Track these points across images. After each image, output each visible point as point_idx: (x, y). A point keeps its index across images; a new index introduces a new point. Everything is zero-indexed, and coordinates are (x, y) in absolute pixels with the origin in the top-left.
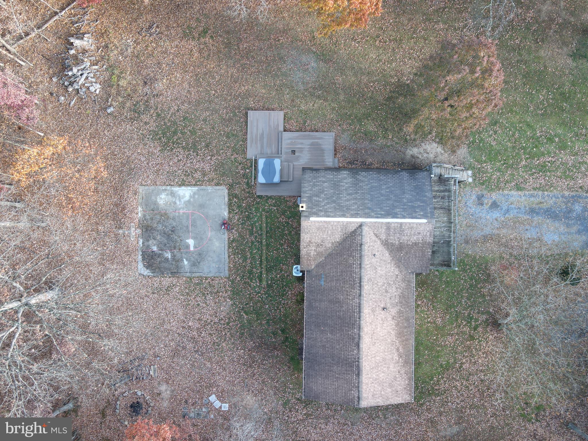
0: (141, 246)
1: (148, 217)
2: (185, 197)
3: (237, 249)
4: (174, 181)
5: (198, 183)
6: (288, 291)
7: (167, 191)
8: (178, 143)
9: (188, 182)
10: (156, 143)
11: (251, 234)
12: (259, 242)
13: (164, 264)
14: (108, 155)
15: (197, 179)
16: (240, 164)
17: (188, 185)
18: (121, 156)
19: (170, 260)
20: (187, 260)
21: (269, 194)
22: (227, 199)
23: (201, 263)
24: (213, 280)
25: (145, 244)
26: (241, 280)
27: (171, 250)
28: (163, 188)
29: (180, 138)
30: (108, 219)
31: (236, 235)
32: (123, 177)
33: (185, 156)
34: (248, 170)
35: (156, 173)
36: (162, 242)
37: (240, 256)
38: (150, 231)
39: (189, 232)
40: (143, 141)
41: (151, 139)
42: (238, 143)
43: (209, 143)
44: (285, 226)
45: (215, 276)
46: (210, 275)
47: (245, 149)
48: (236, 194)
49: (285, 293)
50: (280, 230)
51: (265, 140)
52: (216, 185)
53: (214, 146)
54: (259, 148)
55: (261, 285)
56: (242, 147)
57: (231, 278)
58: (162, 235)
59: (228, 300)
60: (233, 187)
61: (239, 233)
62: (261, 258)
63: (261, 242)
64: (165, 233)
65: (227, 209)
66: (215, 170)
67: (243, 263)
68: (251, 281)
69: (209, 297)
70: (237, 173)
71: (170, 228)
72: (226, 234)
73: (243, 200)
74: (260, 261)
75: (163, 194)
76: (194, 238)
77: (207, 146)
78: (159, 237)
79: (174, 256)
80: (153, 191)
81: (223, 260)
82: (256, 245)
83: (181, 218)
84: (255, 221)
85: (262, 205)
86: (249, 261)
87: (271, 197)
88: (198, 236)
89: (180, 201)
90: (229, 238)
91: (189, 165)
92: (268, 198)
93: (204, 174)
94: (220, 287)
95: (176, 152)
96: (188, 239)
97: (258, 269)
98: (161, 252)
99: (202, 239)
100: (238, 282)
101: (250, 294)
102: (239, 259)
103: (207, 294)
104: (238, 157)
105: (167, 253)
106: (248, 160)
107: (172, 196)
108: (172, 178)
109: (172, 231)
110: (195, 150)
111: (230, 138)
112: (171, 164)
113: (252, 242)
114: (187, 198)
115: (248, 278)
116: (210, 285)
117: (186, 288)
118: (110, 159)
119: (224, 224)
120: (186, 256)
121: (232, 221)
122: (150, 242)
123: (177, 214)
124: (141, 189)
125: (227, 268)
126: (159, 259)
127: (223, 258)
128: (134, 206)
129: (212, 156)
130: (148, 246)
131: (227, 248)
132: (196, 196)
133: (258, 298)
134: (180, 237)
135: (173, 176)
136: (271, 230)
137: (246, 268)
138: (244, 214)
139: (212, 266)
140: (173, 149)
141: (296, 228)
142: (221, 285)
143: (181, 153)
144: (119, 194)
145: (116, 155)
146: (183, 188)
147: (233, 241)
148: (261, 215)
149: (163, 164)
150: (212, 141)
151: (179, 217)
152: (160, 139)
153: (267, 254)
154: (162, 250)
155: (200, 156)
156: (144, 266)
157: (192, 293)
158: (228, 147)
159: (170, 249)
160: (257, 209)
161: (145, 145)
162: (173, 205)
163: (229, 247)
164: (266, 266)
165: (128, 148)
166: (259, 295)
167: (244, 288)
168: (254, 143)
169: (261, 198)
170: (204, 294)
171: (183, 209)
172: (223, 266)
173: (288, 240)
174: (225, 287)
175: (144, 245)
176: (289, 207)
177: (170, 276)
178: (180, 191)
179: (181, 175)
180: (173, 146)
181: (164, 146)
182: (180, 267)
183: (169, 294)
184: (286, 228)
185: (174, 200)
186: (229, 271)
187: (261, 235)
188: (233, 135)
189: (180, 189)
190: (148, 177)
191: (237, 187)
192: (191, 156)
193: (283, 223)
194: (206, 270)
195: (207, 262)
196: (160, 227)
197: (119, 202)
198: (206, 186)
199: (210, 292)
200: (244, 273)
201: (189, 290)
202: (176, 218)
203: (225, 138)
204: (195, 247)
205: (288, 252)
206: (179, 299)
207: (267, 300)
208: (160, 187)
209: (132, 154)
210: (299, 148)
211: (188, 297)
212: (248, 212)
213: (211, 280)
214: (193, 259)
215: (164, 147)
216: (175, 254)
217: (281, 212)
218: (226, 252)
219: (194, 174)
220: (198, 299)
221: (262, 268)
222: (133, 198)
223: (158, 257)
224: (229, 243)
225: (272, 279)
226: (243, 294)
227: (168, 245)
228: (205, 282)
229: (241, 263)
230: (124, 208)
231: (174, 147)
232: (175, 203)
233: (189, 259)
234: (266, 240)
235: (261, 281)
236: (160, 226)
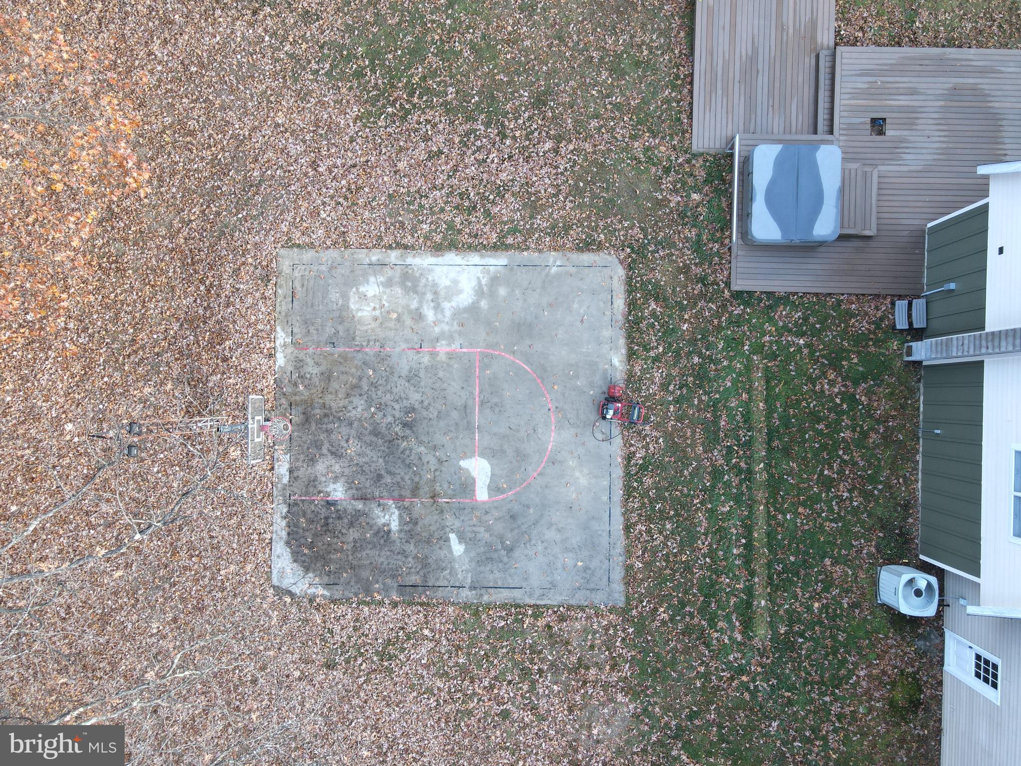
0: (285, 480)
1: (312, 369)
2: (460, 292)
3: (660, 498)
4: (414, 230)
5: (510, 241)
6: (856, 665)
7: (387, 270)
8: (428, 91)
9: (470, 235)
10: (344, 90)
11: (712, 438)
12: (740, 471)
13: (372, 553)
14: (163, 132)
15: (505, 223)
16: (667, 170)
17: (470, 248)
18: (210, 136)
19: (395, 536)
20: (461, 538)
21: (780, 286)
22: (620, 304)
23: (517, 553)
24: (562, 619)
25: (301, 473)
26: (672, 619)
27: (401, 498)
28: (374, 259)
29: (434, 74)
30: (159, 372)
31: (657, 444)
32: (218, 214)
33: (457, 140)
34: (696, 196)
35: (346, 198)
36: (366, 468)
37: (668, 526)
38: (319, 422)
39: (469, 427)
40: (296, 81)
41: (326, 74)
42: (655, 94)
43: (545, 93)
44: (843, 412)
45: (573, 602)
46: (554, 599)
47: (684, 116)
48: (657, 285)
49: (843, 672)
50: (821, 426)
51: (763, 81)
52: (579, 249)
53: (564, 104)
54: (740, 109)
55: (750, 638)
56: (670, 109)
57: (634, 612)
58: (368, 439)
59: (620, 697)
60: (645, 257)
61: (668, 436)
62: (750, 533)
63: (750, 472)
64: (376, 433)
65: (622, 342)
66: (576, 191)
67: (681, 552)
68: (712, 623)
69: (546, 683)
70: (660, 204)
71: (397, 414)
72: (618, 441)
73: (683, 309)
74: (746, 546)
75: (372, 279)
76: (490, 453)
77: (539, 102)
78: (352, 448)
79: (411, 523)
80: (332, 268)
81: (604, 541)
82: (728, 484)
83: (441, 374)
84: (726, 389)
85: (753, 327)
86: (703, 545)
87: (785, 299)
88: (505, 447)
89: (437, 308)
90: (629, 457)
91: (472, 171)
92: (775, 300)
93: (533, 207)
94: (592, 647)
95: (419, 123)
96: (465, 456)
97: (736, 578)
98: (359, 505)
99: (521, 456)
100: (663, 629)
101: (706, 676)
102: (666, 537)
103: (540, 671)
104: (656, 147)
105: (384, 508)
106: (694, 156)
107: (407, 290)
108: (407, 219)
109: (405, 425)
110: (495, 118)
111: (623, 74)
112: (401, 165)
113: (716, 474)
114: (466, 298)
115: (702, 611)
116: (551, 636)
117: (459, 648)
118: (169, 148)
119: (611, 399)
120: (457, 524)
121: (639, 390)
122: (320, 467)
123: (426, 360)
124: (287, 260)
125: (618, 574)
126: (353, 534)
127: (605, 534)
128: (260, 327)
129: (558, 139)
130: (313, 482)
131: (618, 493)
132: (502, 291)
133: (737, 689)
134: (435, 448)
135: (412, 211)
136: (786, 424)
137: (693, 574)
138: (684, 361)
139: (559, 565)
140: (408, 112)
141: (887, 421)
142: (594, 639)
143: (441, 127)
144: (202, 281)
145: (192, 133)
146: (451, 257)
147: (643, 468)
148: (749, 368)
149: (372, 168)
150: (558, 85)
151: (432, 369)
152: (359, 74)
153: (769, 517)
154: (364, 498)
155: (514, 138)
156: (296, 557)
157: (480, 666)
158: (617, 106)
159: (396, 494)
160: (734, 344)
161: (303, 96)
162: (408, 322)
163: (629, 492)
164: (769, 565)
165: (240, 107)
166: (744, 678)
167: (686, 651)
168: (719, 92)
169: (747, 304)
170: (525, 673)
171: (451, 338)
172: (605, 566)
173: (855, 464)
174: (609, 646)
175: (296, 478)
176: (859, 340)
177: (395, 598)
178: (438, 270)
179: (442, 210)
180: (408, 101)
181: (374, 101)
182: (434, 566)
183: (390, 671)
184: (846, 421)
185: (414, 305)
186: (627, 584)
187: (749, 444)
188: (638, 64)
189: (440, 260)
190: (314, 214)
191: (662, 258)
192: (477, 138)
193: (833, 401)
194: (536, 580)
195: (540, 548)
196: (358, 408)
197: (201, 312)
198: (540, 251)
199: (552, 665)
200: (686, 592)
201: (469, 654)
202: (422, 374)
203: (605, 74)
204: (494, 488)
205: (855, 511)
206: (430, 691)
207: (775, 702)
208: (362, 254)
209: (254, 129)
210: (901, 109)
211: (466, 683)
212: (700, 355)
213: (554, 617)
214: (487, 536)
215: (373, 105)
216: (415, 514)
217: (823, 356)
218: (617, 511)
219: (493, 202)
220: (504, 691)
221: (752, 574)
222: (258, 295)
223: (351, 524)
224: (628, 474)
225: (792, 618)
226: (681, 674)
227: (388, 479)
228: (534, 625)
229: (675, 555)
230: (220, 336)
231: (414, 106)
232: (419, 316)
233: (469, 535)
234: (768, 466)
235: (747, 625)
236: (359, 403)
